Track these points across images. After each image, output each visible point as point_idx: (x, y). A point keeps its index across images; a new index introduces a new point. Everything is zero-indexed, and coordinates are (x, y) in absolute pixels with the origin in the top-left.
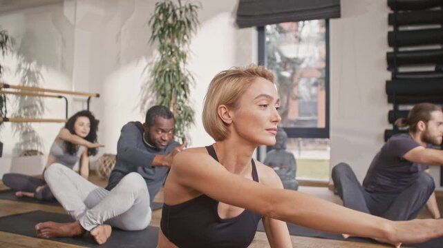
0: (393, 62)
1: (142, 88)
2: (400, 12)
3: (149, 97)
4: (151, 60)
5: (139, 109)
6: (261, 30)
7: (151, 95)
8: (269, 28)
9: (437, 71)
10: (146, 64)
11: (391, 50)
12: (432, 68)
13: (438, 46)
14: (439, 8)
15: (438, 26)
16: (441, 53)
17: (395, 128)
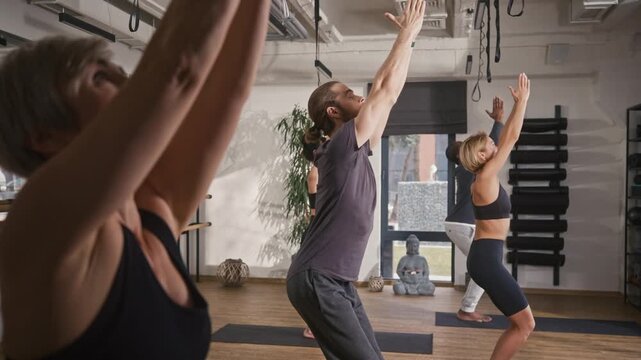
0: (514, 178)
5: (257, 212)
9: (551, 187)
11: (512, 166)
13: (552, 166)
14: (552, 133)
15: (552, 148)
16: (557, 172)
17: (515, 234)
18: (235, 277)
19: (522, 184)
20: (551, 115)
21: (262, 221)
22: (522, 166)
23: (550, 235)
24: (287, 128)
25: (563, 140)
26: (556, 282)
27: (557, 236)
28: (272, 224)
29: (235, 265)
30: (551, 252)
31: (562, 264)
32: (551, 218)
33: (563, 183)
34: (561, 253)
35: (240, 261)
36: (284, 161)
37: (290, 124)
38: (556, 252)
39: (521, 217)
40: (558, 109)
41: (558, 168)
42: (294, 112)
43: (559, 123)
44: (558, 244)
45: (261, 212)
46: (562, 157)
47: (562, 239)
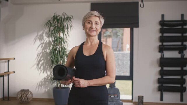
0: (161, 49)
1: (37, 55)
2: (165, 27)
3: (42, 61)
4: (42, 42)
5: (36, 66)
7: (43, 60)
10: (39, 43)
11: (160, 44)
13: (179, 43)
14: (180, 27)
15: (179, 35)
16: (182, 47)
17: (162, 77)
18: (25, 98)
20: (179, 19)
21: (38, 70)
22: (165, 44)
23: (179, 77)
25: (185, 31)
26: (182, 100)
27: (182, 78)
28: (43, 72)
30: (179, 86)
31: (185, 91)
32: (179, 69)
34: (184, 86)
35: (28, 90)
36: (49, 41)
37: (52, 22)
38: (182, 86)
39: (165, 68)
40: (182, 16)
41: (182, 44)
42: (54, 16)
43: (183, 22)
46: (185, 39)
47: (185, 79)
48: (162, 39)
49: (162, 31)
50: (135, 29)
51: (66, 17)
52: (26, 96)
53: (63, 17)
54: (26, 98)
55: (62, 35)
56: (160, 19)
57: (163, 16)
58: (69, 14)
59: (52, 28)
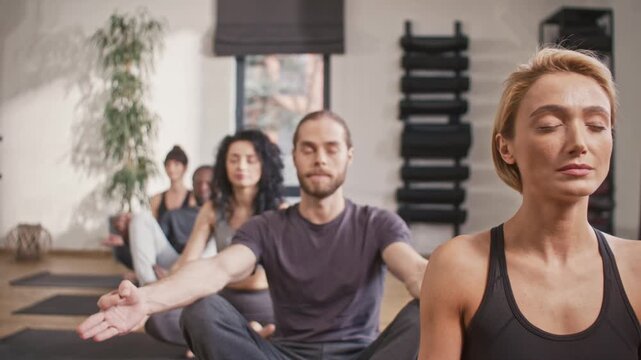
0: (406, 110)
2: (413, 54)
5: (68, 159)
6: (240, 61)
8: (249, 58)
9: (450, 124)
10: (79, 96)
11: (402, 97)
12: (443, 120)
13: (451, 97)
14: (451, 55)
15: (450, 74)
16: (457, 104)
17: (407, 185)
18: (29, 246)
19: (416, 120)
20: (448, 31)
21: (75, 171)
22: (416, 97)
23: (450, 186)
24: (105, 42)
25: (464, 64)
27: (457, 186)
29: (30, 231)
30: (450, 207)
31: (463, 221)
32: (449, 163)
33: (465, 119)
34: (462, 207)
35: (38, 228)
38: (456, 207)
39: (413, 163)
40: (458, 26)
41: (458, 99)
42: (113, 18)
43: (459, 42)
44: (458, 197)
45: (74, 161)
46: (463, 85)
47: (464, 190)
48: (408, 86)
49: (407, 64)
50: (335, 60)
51: (147, 20)
52: (33, 239)
53: (139, 21)
54: (33, 247)
55: (134, 70)
56: (400, 32)
57: (408, 25)
58: (156, 14)
59: (107, 51)
